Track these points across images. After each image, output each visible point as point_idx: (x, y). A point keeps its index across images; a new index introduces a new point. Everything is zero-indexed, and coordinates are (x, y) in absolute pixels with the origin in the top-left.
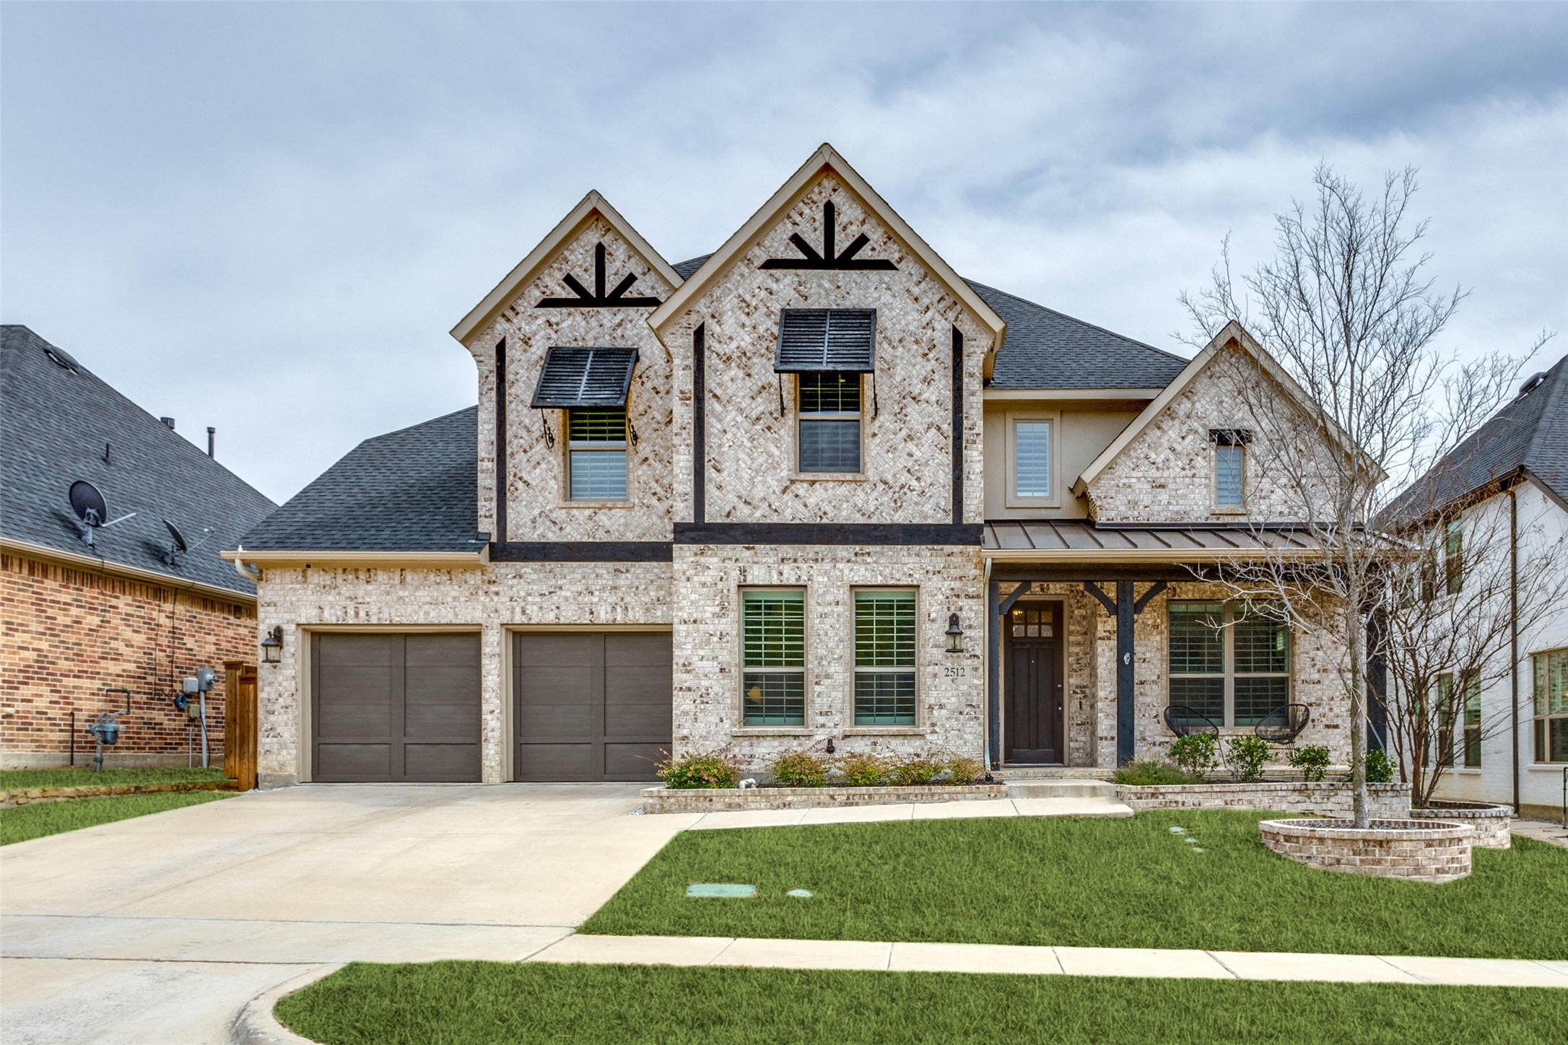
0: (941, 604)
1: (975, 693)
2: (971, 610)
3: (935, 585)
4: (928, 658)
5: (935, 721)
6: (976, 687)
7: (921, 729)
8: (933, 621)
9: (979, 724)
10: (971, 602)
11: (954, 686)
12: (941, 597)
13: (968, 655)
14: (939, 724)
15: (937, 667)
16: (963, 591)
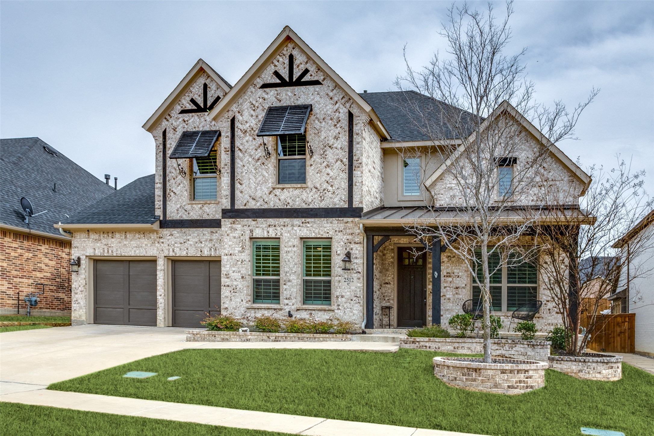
0: (342, 246)
1: (358, 290)
2: (357, 249)
3: (339, 237)
4: (336, 273)
5: (339, 303)
6: (359, 287)
7: (333, 307)
8: (339, 255)
9: (361, 306)
10: (357, 246)
11: (348, 287)
12: (342, 243)
13: (355, 272)
14: (341, 305)
15: (340, 278)
16: (353, 240)
